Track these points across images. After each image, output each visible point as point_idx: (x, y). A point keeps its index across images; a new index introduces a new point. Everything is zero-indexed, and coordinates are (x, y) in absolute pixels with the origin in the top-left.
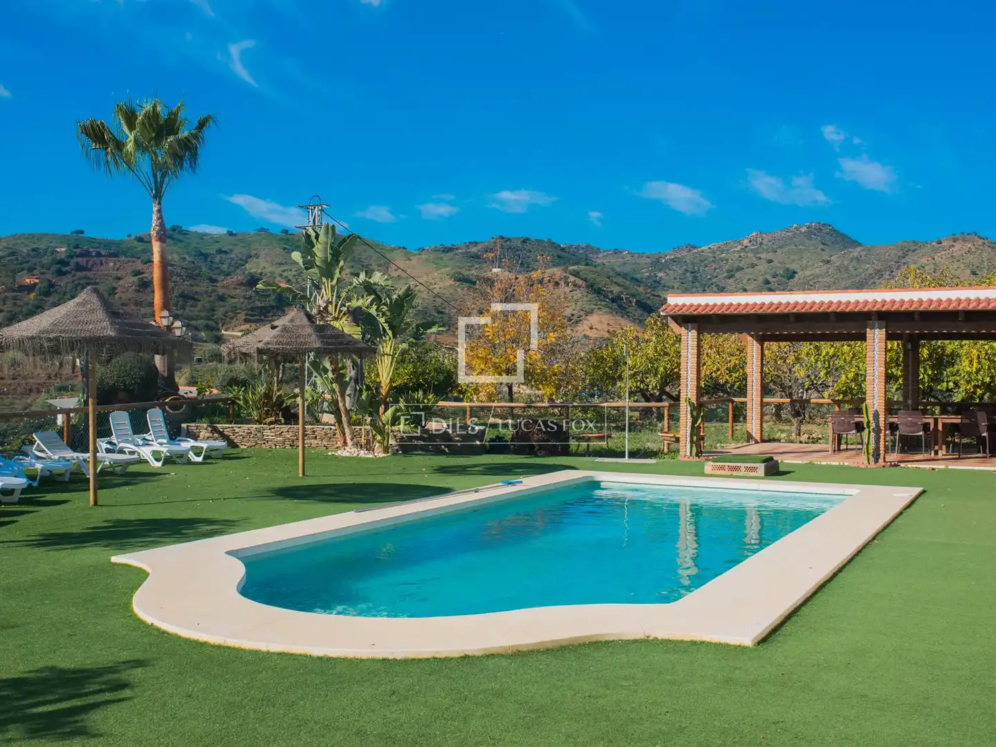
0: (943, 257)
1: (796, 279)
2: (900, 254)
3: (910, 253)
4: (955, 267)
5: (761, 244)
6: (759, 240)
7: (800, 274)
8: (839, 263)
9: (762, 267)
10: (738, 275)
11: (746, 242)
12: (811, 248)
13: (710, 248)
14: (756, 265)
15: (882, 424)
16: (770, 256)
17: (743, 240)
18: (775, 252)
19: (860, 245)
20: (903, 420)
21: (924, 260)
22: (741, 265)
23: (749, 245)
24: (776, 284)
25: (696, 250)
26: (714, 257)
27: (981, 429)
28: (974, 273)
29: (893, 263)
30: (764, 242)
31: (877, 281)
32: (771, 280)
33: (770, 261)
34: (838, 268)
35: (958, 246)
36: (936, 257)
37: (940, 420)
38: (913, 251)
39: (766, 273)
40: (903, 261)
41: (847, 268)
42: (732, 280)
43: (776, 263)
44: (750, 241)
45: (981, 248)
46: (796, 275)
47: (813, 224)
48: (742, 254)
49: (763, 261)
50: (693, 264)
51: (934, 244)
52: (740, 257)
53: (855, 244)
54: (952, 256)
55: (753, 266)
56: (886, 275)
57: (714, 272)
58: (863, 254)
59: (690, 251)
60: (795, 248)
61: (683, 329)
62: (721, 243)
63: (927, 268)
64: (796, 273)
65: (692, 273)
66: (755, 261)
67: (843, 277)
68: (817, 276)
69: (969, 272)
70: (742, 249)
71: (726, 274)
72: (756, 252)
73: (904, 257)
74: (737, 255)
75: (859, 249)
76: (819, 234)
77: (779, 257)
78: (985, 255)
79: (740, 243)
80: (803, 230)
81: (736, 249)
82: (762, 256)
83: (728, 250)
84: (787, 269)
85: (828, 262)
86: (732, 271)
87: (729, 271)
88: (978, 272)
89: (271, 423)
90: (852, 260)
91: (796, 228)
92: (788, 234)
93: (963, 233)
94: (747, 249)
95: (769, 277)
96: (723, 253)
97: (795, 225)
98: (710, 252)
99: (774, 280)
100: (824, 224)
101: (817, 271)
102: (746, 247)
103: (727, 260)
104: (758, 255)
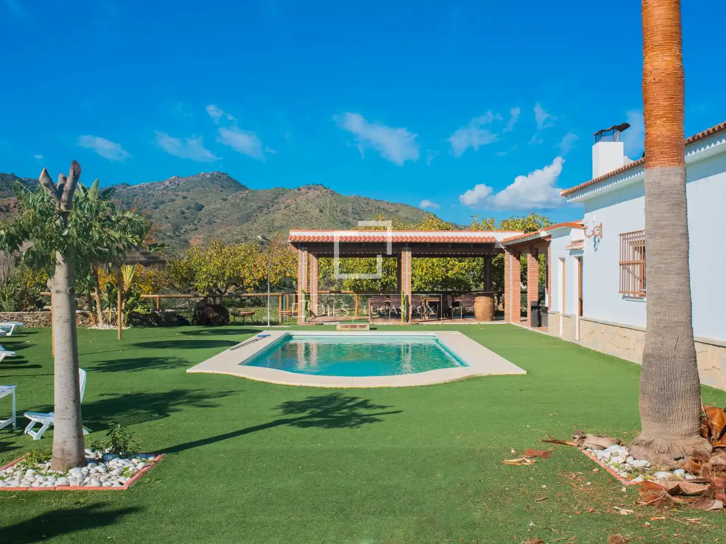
0: (302, 199)
1: (203, 211)
2: (274, 196)
3: (280, 196)
4: (310, 207)
5: (178, 185)
6: (177, 182)
7: (206, 207)
8: (233, 200)
9: (179, 201)
10: (162, 206)
11: (167, 183)
12: (214, 190)
13: (140, 186)
14: (175, 200)
15: (410, 302)
16: (185, 194)
17: (165, 181)
18: (189, 191)
19: (247, 189)
20: (392, 301)
21: (289, 201)
22: (164, 199)
23: (169, 185)
24: (189, 214)
25: (130, 188)
26: (144, 193)
27: (449, 304)
28: (321, 211)
29: (269, 202)
30: (181, 184)
31: (259, 214)
32: (186, 211)
33: (185, 198)
34: (233, 205)
35: (311, 193)
36: (297, 200)
37: (427, 300)
38: (282, 195)
39: (182, 206)
40: (276, 201)
41: (238, 205)
42: (157, 210)
43: (189, 199)
44: (170, 183)
45: (325, 194)
46: (204, 209)
47: (215, 173)
48: (164, 192)
49: (180, 198)
50: (128, 198)
51: (296, 190)
52: (163, 193)
53: (244, 188)
54: (307, 199)
55: (173, 200)
56: (265, 211)
57: (144, 204)
58: (249, 195)
59: (125, 188)
60: (203, 189)
61: (299, 250)
62: (149, 183)
63: (291, 206)
64: (203, 207)
65: (128, 204)
66: (173, 197)
67: (236, 210)
68: (218, 209)
69: (318, 210)
70: (165, 188)
71: (153, 206)
72: (175, 190)
73: (276, 199)
74: (160, 192)
75: (247, 192)
76: (219, 180)
77: (192, 195)
78: (328, 200)
79: (162, 183)
80: (208, 176)
81: (160, 188)
82: (180, 193)
83: (154, 188)
84: (197, 204)
85: (226, 200)
86: (156, 204)
87: (155, 204)
88: (323, 211)
89: (31, 310)
90: (242, 199)
91: (203, 174)
92: (198, 179)
93: (314, 184)
94: (168, 188)
95: (183, 209)
96: (150, 191)
97: (202, 173)
98: (141, 190)
99: (189, 211)
100: (223, 173)
101: (218, 206)
102: (167, 187)
103: (153, 196)
104: (176, 193)
